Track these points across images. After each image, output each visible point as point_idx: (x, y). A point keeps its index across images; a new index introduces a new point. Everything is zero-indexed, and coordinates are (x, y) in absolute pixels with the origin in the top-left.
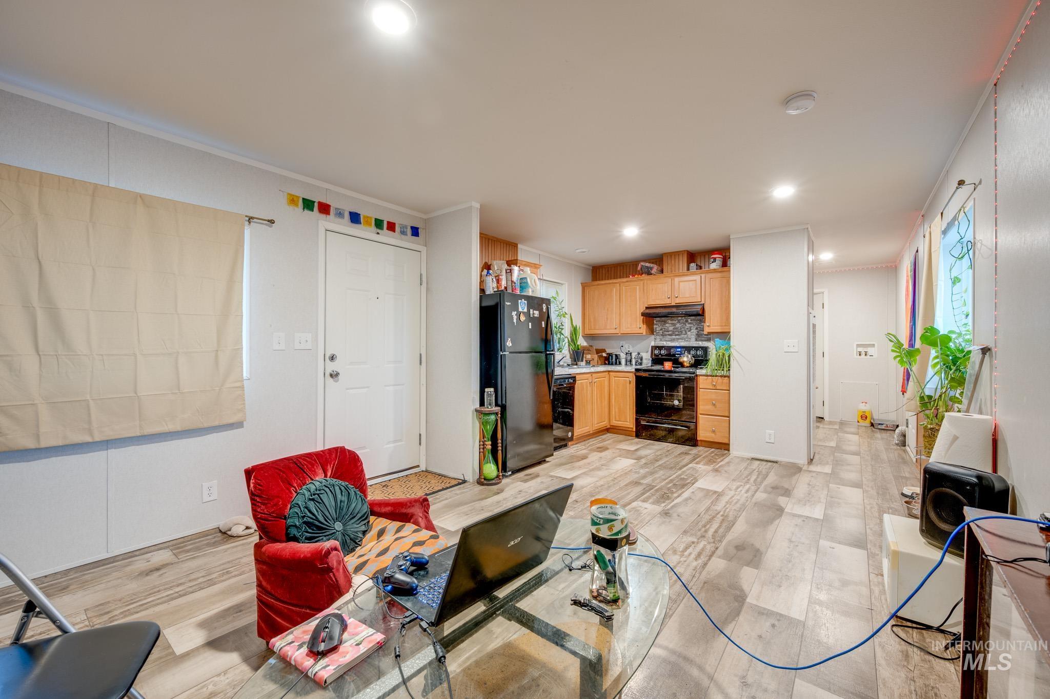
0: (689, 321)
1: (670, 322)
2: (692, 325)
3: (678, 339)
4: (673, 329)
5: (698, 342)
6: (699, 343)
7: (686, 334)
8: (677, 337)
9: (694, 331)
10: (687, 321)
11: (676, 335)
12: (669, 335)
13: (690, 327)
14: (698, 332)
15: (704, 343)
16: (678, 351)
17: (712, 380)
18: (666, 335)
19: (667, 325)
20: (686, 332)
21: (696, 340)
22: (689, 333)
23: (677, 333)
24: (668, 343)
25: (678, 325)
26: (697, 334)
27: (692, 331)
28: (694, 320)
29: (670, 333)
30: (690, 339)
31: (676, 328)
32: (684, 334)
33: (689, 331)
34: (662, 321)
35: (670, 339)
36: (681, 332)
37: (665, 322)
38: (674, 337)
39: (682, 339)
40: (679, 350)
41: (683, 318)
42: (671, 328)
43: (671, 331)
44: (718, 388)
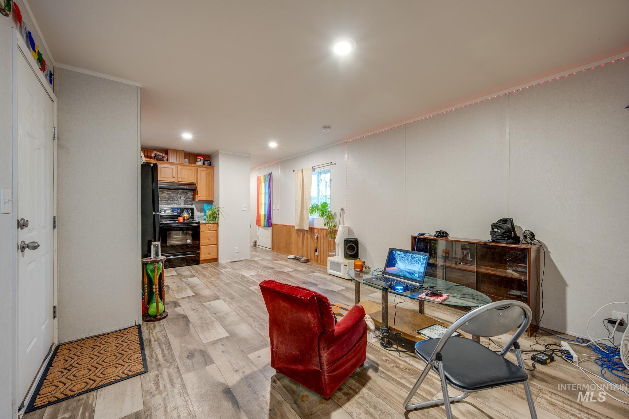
0: (180, 193)
1: (166, 192)
2: (181, 195)
3: (172, 203)
4: (169, 197)
5: (185, 205)
6: (186, 206)
7: (178, 200)
8: (172, 202)
9: (183, 199)
10: (178, 193)
11: (170, 201)
12: (166, 201)
13: (181, 196)
14: (185, 199)
15: (189, 206)
16: (175, 211)
17: (208, 226)
18: (163, 201)
19: (164, 194)
20: (177, 199)
21: (184, 204)
22: (180, 200)
23: (171, 199)
25: (172, 195)
26: (185, 201)
27: (181, 199)
28: (183, 192)
29: (166, 199)
30: (180, 203)
31: (171, 197)
32: (176, 201)
33: (180, 199)
35: (166, 203)
36: (174, 199)
38: (169, 202)
39: (175, 203)
40: (176, 210)
41: (176, 191)
42: (167, 196)
43: (167, 198)
44: (211, 230)
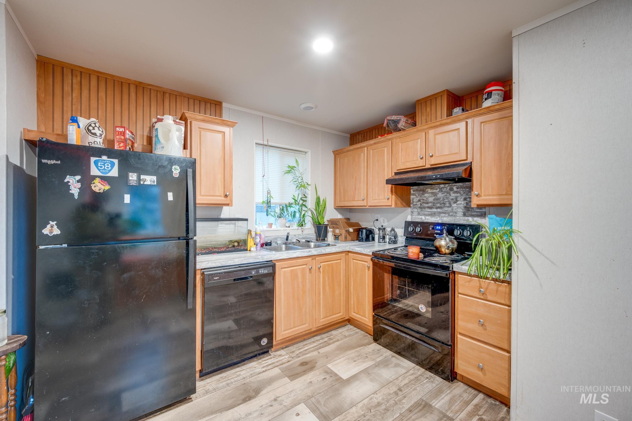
0: (455, 189)
1: (430, 191)
2: (459, 195)
3: (440, 213)
4: (434, 200)
5: (466, 218)
6: (468, 220)
7: (450, 206)
8: (439, 210)
9: (462, 203)
10: (451, 189)
11: (437, 208)
12: (429, 208)
13: (456, 198)
14: (467, 203)
15: (474, 219)
16: (438, 230)
17: (480, 284)
18: (425, 208)
19: (426, 195)
20: (450, 204)
21: (464, 215)
22: (455, 205)
23: (438, 205)
24: (427, 217)
25: (440, 195)
26: (465, 207)
27: (458, 202)
28: (461, 187)
29: (430, 205)
30: (456, 213)
31: (438, 199)
32: (448, 207)
33: (455, 203)
34: (421, 190)
35: (430, 213)
36: (443, 203)
37: (424, 191)
38: (435, 210)
39: (445, 213)
40: (439, 228)
41: (447, 185)
42: (431, 199)
43: (431, 202)
44: (489, 298)
